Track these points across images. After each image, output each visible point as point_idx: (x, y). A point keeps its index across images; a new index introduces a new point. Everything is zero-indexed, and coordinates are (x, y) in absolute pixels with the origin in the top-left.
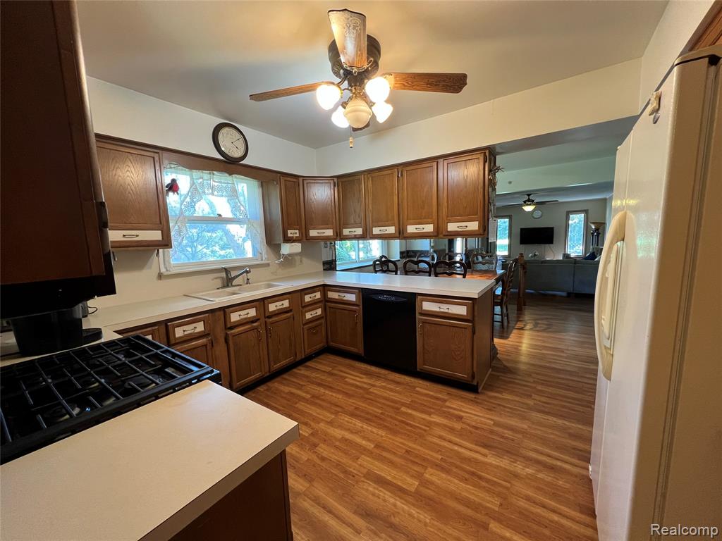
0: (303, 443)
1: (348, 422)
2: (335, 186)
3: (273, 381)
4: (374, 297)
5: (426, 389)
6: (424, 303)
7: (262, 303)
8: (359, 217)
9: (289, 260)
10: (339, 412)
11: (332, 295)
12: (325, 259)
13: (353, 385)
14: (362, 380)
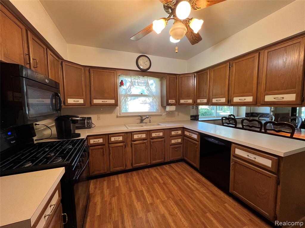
0: (145, 207)
1: (171, 206)
2: (195, 77)
3: (152, 168)
4: (206, 138)
5: (233, 208)
6: (236, 149)
7: (149, 132)
8: (206, 93)
9: (170, 114)
10: (171, 198)
11: (187, 133)
12: (192, 114)
13: (186, 185)
14: (193, 183)
